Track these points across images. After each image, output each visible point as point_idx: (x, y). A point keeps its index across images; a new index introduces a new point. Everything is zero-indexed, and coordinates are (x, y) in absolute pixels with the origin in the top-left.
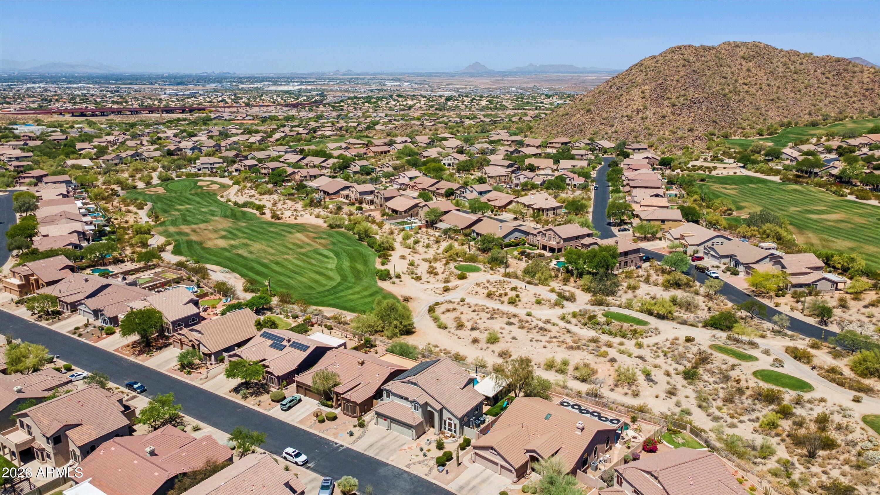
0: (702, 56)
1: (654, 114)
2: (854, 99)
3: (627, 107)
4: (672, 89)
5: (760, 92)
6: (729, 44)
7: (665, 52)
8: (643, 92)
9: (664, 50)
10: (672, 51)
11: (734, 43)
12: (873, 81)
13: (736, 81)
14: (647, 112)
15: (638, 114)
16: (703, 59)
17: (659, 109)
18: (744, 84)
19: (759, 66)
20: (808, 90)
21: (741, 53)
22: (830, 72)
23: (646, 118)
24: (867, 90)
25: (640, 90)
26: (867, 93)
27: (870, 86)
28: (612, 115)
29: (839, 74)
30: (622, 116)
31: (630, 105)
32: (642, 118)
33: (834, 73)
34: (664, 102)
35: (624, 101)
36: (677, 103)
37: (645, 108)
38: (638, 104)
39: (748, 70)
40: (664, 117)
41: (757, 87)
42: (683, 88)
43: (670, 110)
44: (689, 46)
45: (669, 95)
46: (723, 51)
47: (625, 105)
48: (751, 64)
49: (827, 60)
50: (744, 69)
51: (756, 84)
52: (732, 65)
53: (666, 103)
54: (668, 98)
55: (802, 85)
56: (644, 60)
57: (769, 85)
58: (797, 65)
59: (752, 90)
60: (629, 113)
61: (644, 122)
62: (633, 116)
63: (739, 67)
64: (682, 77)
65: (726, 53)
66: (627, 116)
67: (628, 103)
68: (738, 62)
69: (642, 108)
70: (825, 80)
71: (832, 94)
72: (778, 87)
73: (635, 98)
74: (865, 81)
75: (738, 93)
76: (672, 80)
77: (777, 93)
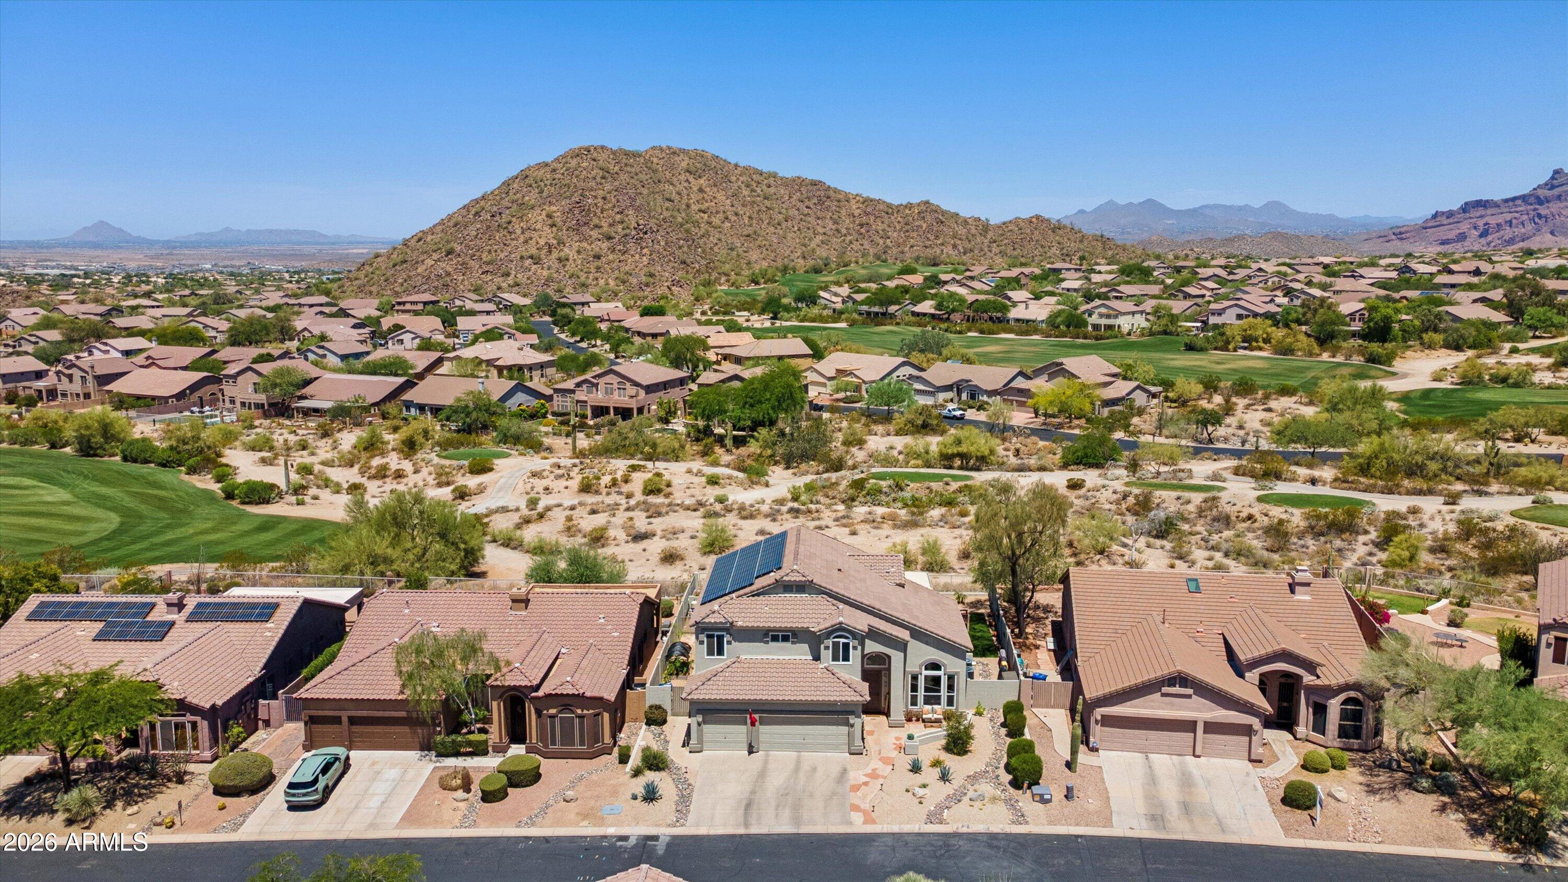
0: (626, 165)
1: (579, 252)
2: (849, 238)
3: (526, 242)
4: (598, 211)
5: (727, 224)
6: (661, 149)
7: (564, 157)
8: (549, 216)
9: (562, 153)
10: (577, 154)
11: (669, 148)
12: (867, 214)
13: (688, 206)
14: (566, 250)
15: (550, 252)
16: (629, 169)
17: (585, 245)
18: (700, 211)
19: (715, 186)
20: (790, 223)
21: (684, 164)
22: (809, 198)
23: (567, 260)
24: (861, 225)
25: (544, 213)
26: (863, 230)
27: (864, 219)
28: (502, 256)
29: (820, 202)
30: (522, 258)
31: (531, 239)
32: (560, 260)
33: (815, 200)
34: (592, 233)
35: (519, 231)
36: (613, 234)
37: (561, 243)
38: (547, 235)
39: (701, 190)
40: (598, 257)
41: (721, 215)
42: (617, 210)
43: (605, 245)
44: (603, 147)
45: (596, 221)
46: (655, 160)
47: (522, 240)
48: (702, 181)
49: (798, 184)
50: (695, 189)
51: (717, 212)
52: (675, 180)
53: (595, 234)
54: (596, 226)
55: (781, 216)
56: (529, 168)
57: (736, 214)
58: (764, 187)
59: (716, 220)
60: (533, 251)
61: (564, 266)
62: (543, 256)
63: (686, 184)
64: (609, 193)
65: (661, 162)
66: (531, 257)
67: (527, 235)
68: (682, 178)
69: (555, 242)
70: (806, 211)
71: (821, 230)
72: (750, 217)
73: (539, 226)
74: (857, 212)
75: (697, 224)
76: (596, 197)
77: (751, 226)
